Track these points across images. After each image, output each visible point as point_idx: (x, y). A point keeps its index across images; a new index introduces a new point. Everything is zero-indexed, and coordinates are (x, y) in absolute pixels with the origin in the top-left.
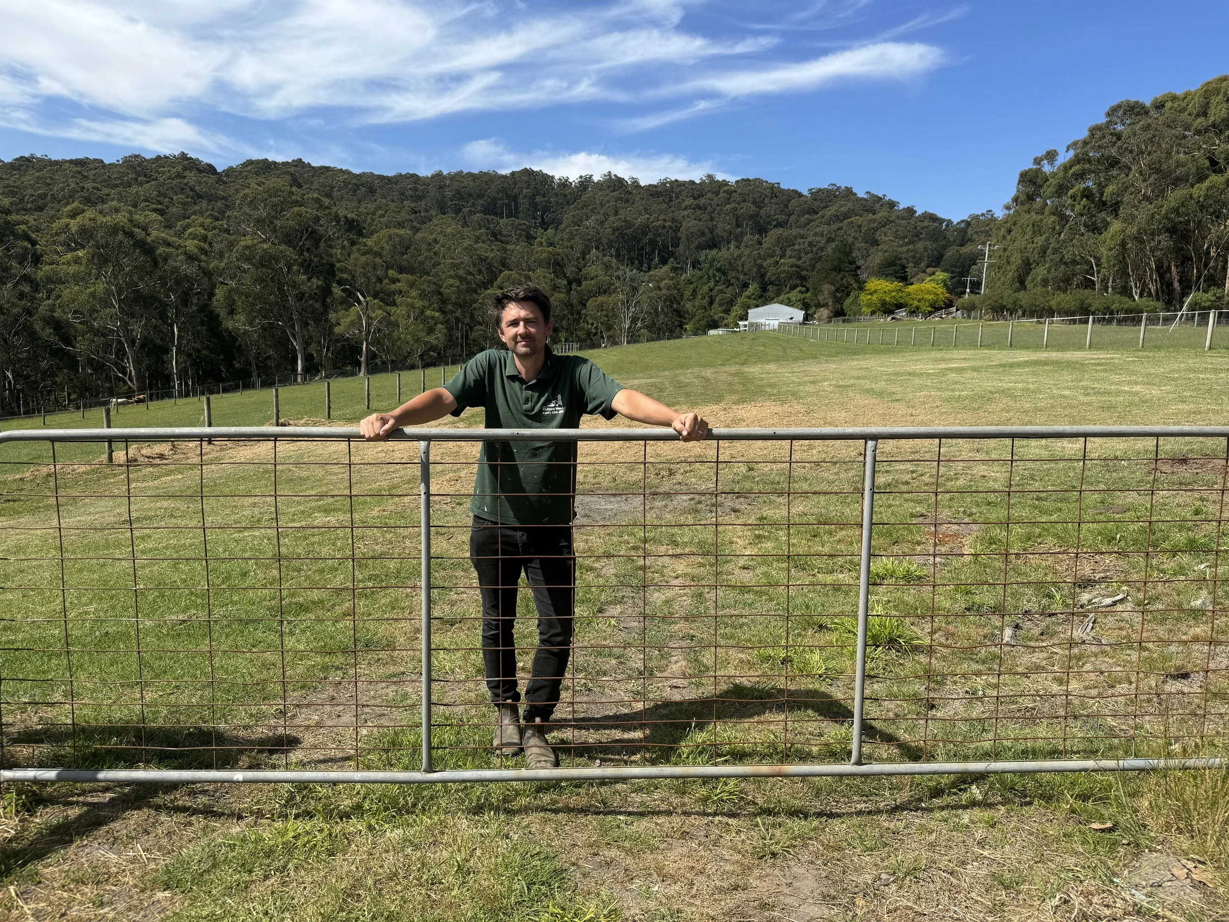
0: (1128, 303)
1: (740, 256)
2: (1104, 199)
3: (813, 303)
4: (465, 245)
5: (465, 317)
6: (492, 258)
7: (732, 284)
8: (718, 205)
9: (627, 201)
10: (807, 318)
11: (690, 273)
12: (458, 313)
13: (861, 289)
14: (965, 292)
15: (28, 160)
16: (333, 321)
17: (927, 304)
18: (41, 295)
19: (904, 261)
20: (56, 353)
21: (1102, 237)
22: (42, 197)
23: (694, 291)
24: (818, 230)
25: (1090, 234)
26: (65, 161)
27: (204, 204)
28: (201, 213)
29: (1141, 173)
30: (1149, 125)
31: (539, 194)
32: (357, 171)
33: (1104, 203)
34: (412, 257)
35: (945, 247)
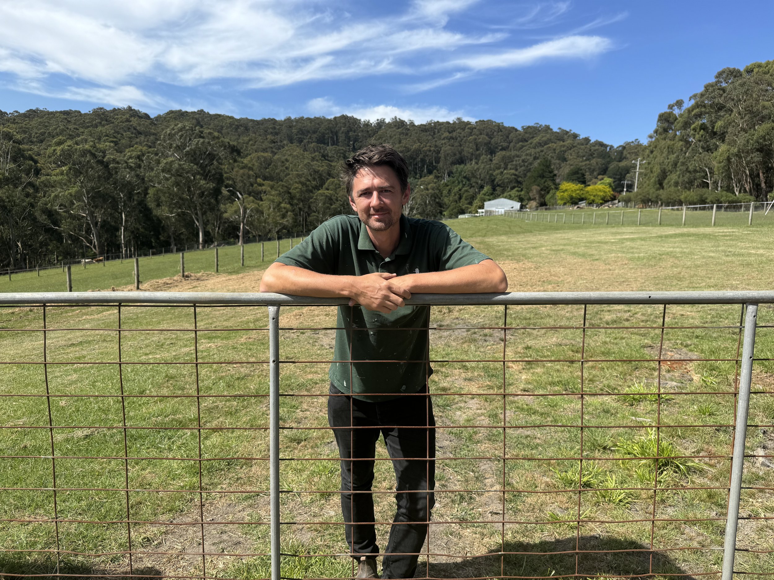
0: (731, 197)
1: (478, 169)
2: (715, 130)
3: (526, 198)
4: (305, 162)
5: (305, 208)
6: (322, 171)
7: (474, 187)
8: (464, 137)
9: (407, 134)
10: (522, 207)
11: (446, 179)
12: (301, 205)
13: (557, 189)
14: (623, 191)
15: (34, 111)
16: (223, 210)
17: (599, 198)
18: (40, 194)
19: (584, 172)
20: (48, 230)
21: (714, 154)
22: (43, 134)
23: (449, 191)
24: (528, 152)
25: (706, 153)
26: (57, 112)
27: (142, 138)
28: (141, 143)
29: (739, 113)
30: (745, 83)
31: (351, 130)
32: (237, 117)
33: (715, 133)
34: (272, 170)
35: (609, 163)
